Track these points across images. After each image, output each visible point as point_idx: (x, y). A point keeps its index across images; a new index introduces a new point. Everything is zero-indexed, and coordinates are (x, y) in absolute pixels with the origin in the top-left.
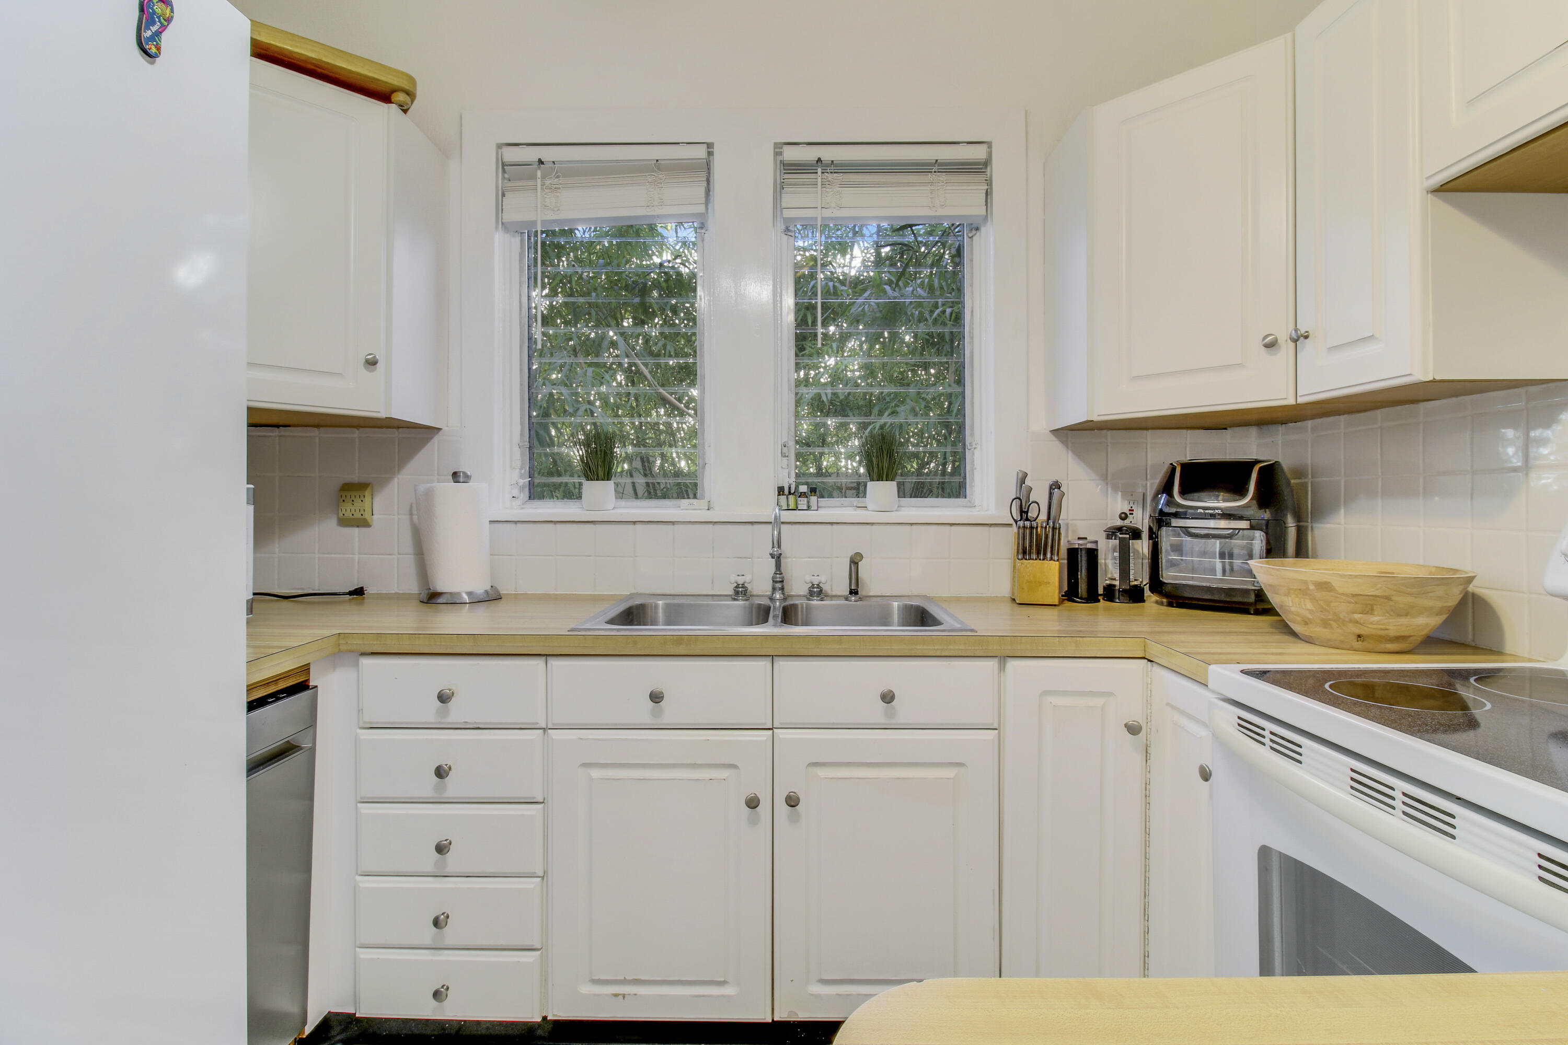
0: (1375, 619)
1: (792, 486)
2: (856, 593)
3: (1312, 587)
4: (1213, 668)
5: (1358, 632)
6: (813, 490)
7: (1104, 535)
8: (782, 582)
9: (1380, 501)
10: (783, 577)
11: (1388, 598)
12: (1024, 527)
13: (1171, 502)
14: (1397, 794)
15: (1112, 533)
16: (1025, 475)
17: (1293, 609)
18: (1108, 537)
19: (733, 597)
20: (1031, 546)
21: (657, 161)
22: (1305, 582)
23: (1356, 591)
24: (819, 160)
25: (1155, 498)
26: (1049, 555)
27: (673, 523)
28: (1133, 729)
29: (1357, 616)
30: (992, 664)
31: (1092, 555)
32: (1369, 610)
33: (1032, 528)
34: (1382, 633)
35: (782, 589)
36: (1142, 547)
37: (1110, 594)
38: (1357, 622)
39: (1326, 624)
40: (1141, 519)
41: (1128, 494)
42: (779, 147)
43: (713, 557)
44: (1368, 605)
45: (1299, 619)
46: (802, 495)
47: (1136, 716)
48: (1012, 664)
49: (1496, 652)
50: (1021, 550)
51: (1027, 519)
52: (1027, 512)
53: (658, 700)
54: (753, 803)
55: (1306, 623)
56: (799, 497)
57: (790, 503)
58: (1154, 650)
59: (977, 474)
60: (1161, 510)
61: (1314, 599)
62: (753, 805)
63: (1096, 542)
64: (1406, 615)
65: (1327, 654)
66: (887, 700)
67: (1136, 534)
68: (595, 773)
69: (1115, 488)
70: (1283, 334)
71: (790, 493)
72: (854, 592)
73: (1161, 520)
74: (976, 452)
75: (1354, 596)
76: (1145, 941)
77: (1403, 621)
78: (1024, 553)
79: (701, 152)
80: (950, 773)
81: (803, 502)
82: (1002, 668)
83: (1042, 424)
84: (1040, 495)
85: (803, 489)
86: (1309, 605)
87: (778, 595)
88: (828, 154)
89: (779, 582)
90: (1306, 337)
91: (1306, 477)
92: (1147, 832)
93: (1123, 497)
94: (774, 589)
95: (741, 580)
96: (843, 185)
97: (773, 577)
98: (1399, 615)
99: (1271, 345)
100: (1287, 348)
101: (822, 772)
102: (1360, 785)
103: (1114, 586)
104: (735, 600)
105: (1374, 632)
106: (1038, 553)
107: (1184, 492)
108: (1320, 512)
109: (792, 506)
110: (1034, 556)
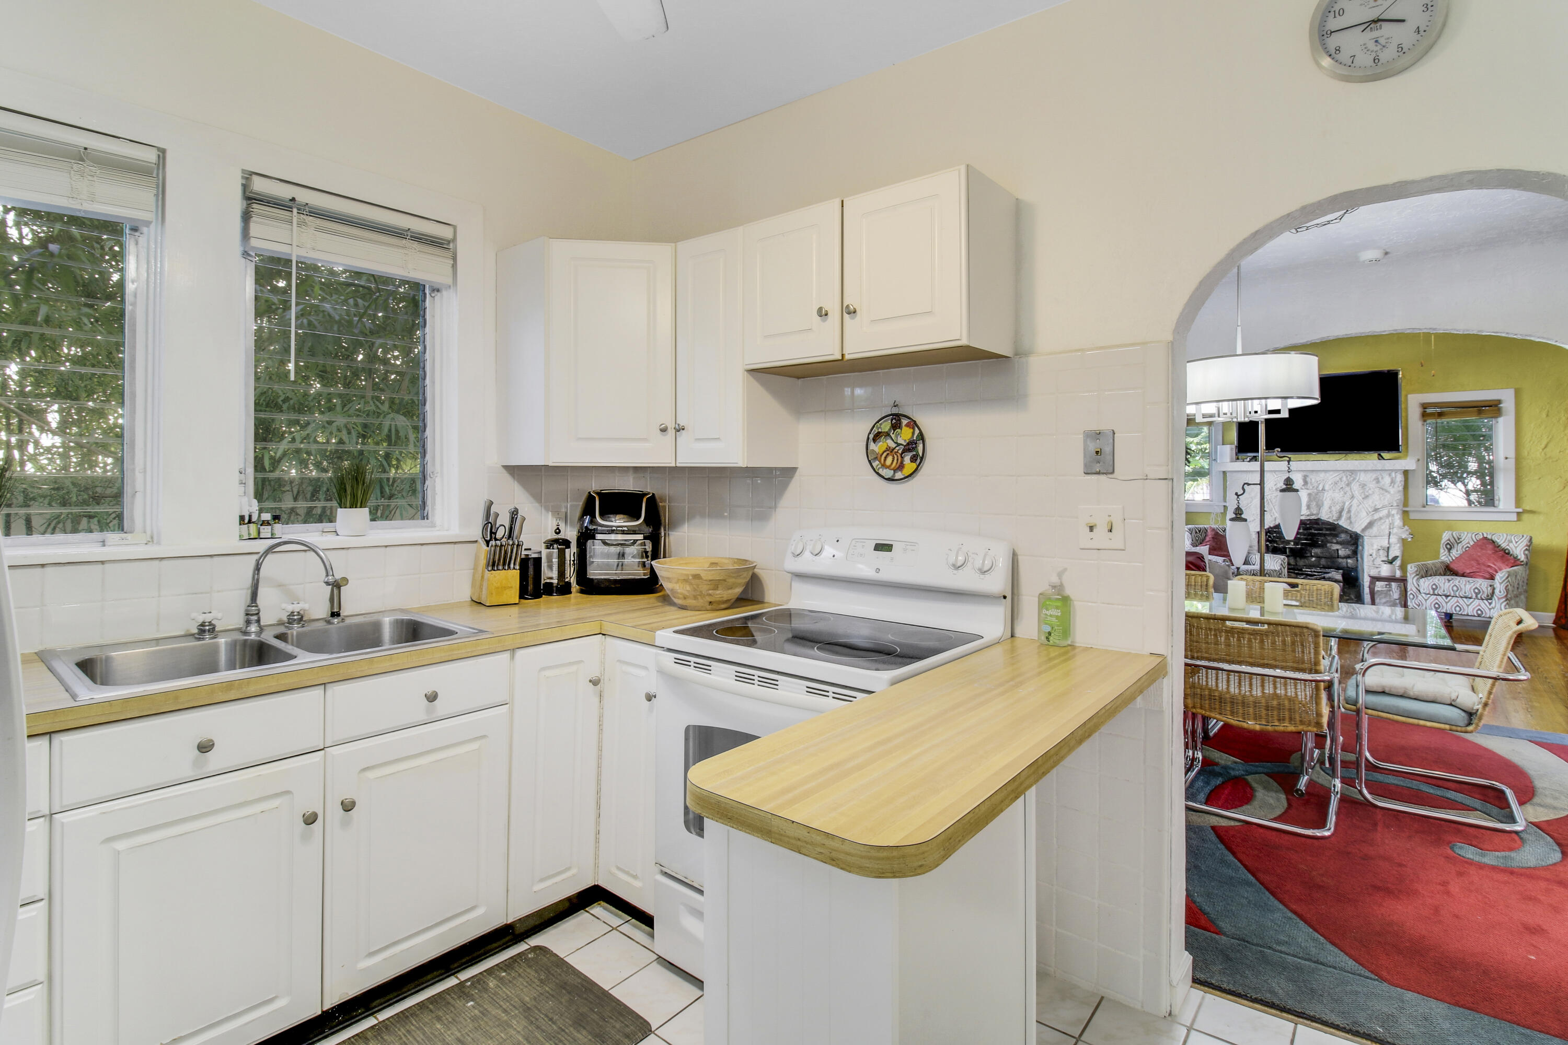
0: (718, 592)
1: (253, 515)
2: (338, 615)
3: (691, 578)
4: (658, 633)
5: (710, 600)
6: (276, 518)
7: (544, 545)
8: (258, 614)
9: (707, 520)
10: (259, 610)
11: (725, 580)
12: (496, 546)
13: (592, 522)
14: (756, 678)
15: (550, 544)
16: (491, 503)
17: (679, 591)
18: (548, 548)
19: (197, 636)
20: (499, 560)
21: (86, 149)
22: (687, 575)
23: (710, 578)
24: (293, 200)
25: (581, 518)
26: (512, 566)
27: (103, 562)
28: (595, 682)
29: (710, 592)
30: (506, 655)
31: (538, 561)
32: (716, 588)
33: (502, 545)
34: (721, 599)
35: (258, 621)
36: (571, 553)
37: (549, 590)
38: (710, 595)
39: (695, 598)
40: (571, 533)
41: (556, 512)
42: (248, 176)
43: (159, 596)
44: (715, 584)
45: (681, 596)
46: (264, 523)
47: (594, 674)
48: (520, 653)
49: (760, 602)
50: (491, 563)
51: (496, 540)
52: (495, 533)
53: (204, 750)
54: (310, 819)
55: (685, 598)
56: (261, 525)
57: (251, 532)
58: (607, 628)
59: (438, 499)
60: (586, 527)
61: (691, 584)
62: (310, 821)
63: (540, 552)
64: (731, 588)
65: (696, 615)
66: (430, 700)
67: (567, 543)
68: (121, 845)
69: (547, 509)
70: (671, 425)
71: (250, 522)
72: (335, 614)
73: (586, 536)
74: (438, 480)
75: (710, 580)
76: (598, 823)
77: (730, 591)
78: (493, 565)
79: (151, 156)
80: (475, 746)
81: (266, 531)
82: (513, 657)
83: (494, 460)
84: (504, 520)
85: (267, 516)
86: (688, 588)
87: (253, 628)
88: (303, 196)
89: (252, 614)
90: (683, 429)
91: (665, 502)
92: (600, 749)
93: (553, 515)
94: (248, 622)
95: (208, 618)
96: (318, 229)
97: (246, 610)
98: (729, 589)
99: (664, 430)
100: (671, 432)
101: (371, 775)
102: (740, 678)
103: (552, 584)
104: (199, 639)
105: (718, 599)
106: (504, 564)
107: (602, 515)
108: (673, 525)
109: (254, 534)
110: (501, 567)
